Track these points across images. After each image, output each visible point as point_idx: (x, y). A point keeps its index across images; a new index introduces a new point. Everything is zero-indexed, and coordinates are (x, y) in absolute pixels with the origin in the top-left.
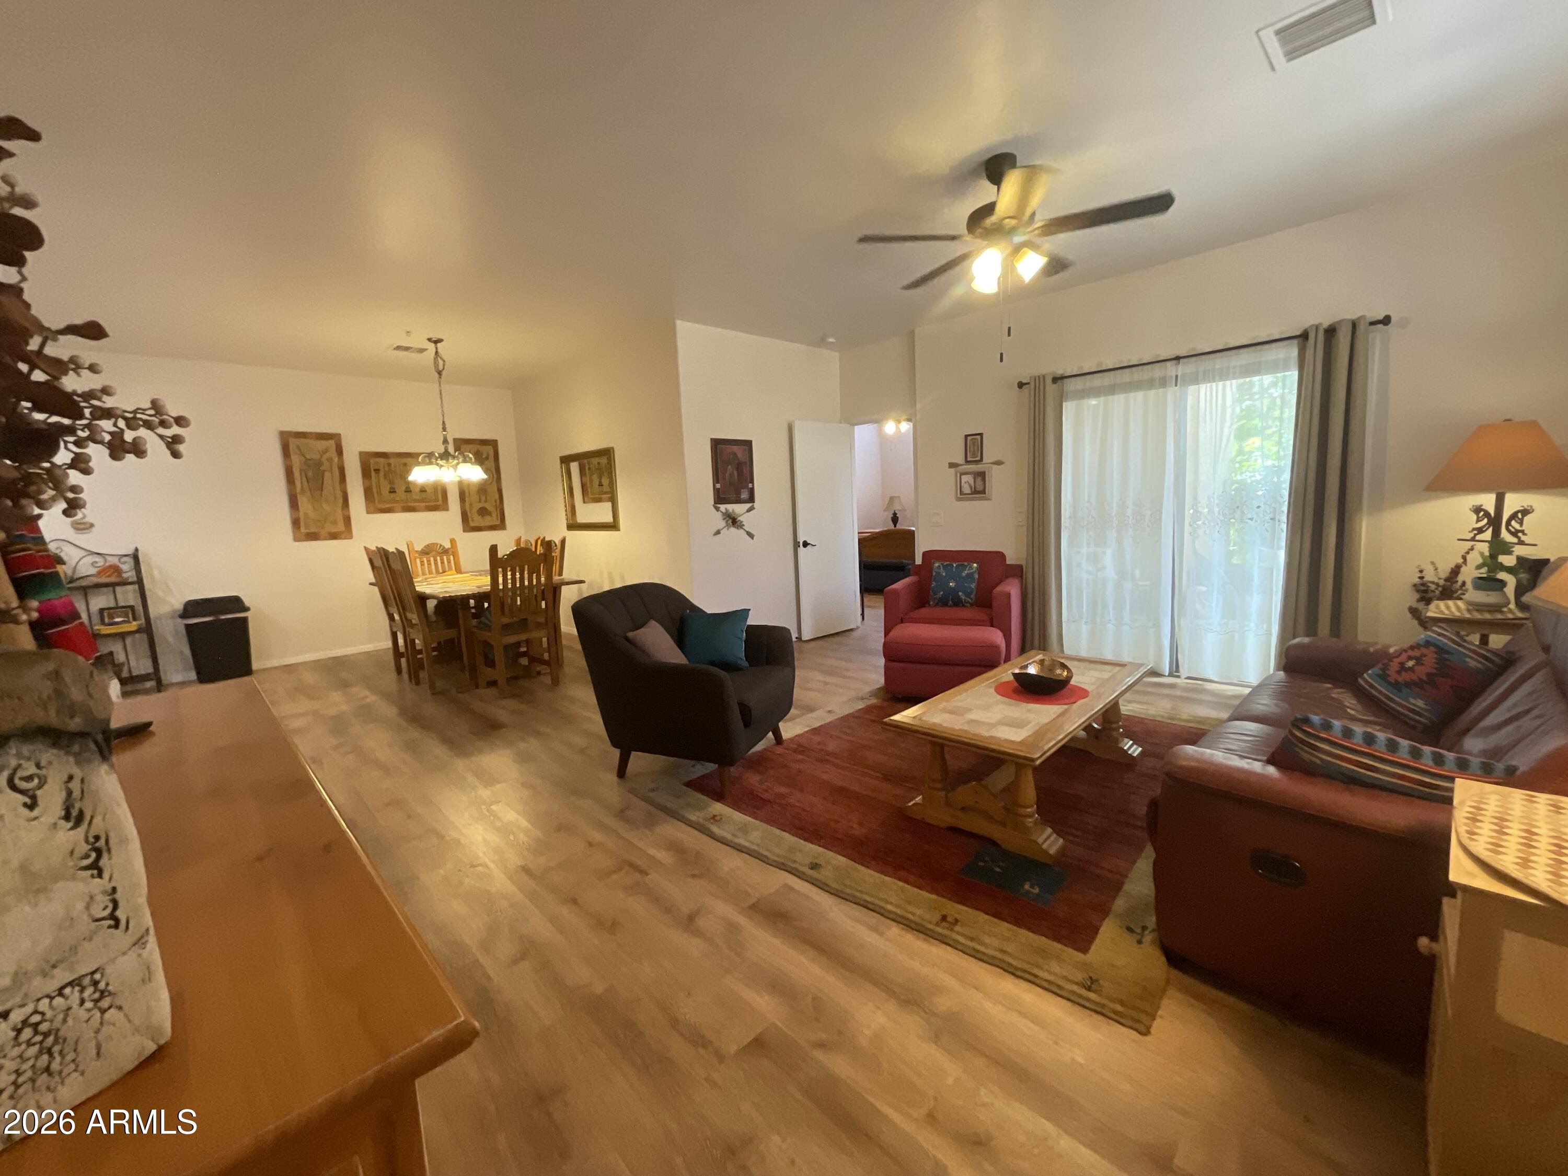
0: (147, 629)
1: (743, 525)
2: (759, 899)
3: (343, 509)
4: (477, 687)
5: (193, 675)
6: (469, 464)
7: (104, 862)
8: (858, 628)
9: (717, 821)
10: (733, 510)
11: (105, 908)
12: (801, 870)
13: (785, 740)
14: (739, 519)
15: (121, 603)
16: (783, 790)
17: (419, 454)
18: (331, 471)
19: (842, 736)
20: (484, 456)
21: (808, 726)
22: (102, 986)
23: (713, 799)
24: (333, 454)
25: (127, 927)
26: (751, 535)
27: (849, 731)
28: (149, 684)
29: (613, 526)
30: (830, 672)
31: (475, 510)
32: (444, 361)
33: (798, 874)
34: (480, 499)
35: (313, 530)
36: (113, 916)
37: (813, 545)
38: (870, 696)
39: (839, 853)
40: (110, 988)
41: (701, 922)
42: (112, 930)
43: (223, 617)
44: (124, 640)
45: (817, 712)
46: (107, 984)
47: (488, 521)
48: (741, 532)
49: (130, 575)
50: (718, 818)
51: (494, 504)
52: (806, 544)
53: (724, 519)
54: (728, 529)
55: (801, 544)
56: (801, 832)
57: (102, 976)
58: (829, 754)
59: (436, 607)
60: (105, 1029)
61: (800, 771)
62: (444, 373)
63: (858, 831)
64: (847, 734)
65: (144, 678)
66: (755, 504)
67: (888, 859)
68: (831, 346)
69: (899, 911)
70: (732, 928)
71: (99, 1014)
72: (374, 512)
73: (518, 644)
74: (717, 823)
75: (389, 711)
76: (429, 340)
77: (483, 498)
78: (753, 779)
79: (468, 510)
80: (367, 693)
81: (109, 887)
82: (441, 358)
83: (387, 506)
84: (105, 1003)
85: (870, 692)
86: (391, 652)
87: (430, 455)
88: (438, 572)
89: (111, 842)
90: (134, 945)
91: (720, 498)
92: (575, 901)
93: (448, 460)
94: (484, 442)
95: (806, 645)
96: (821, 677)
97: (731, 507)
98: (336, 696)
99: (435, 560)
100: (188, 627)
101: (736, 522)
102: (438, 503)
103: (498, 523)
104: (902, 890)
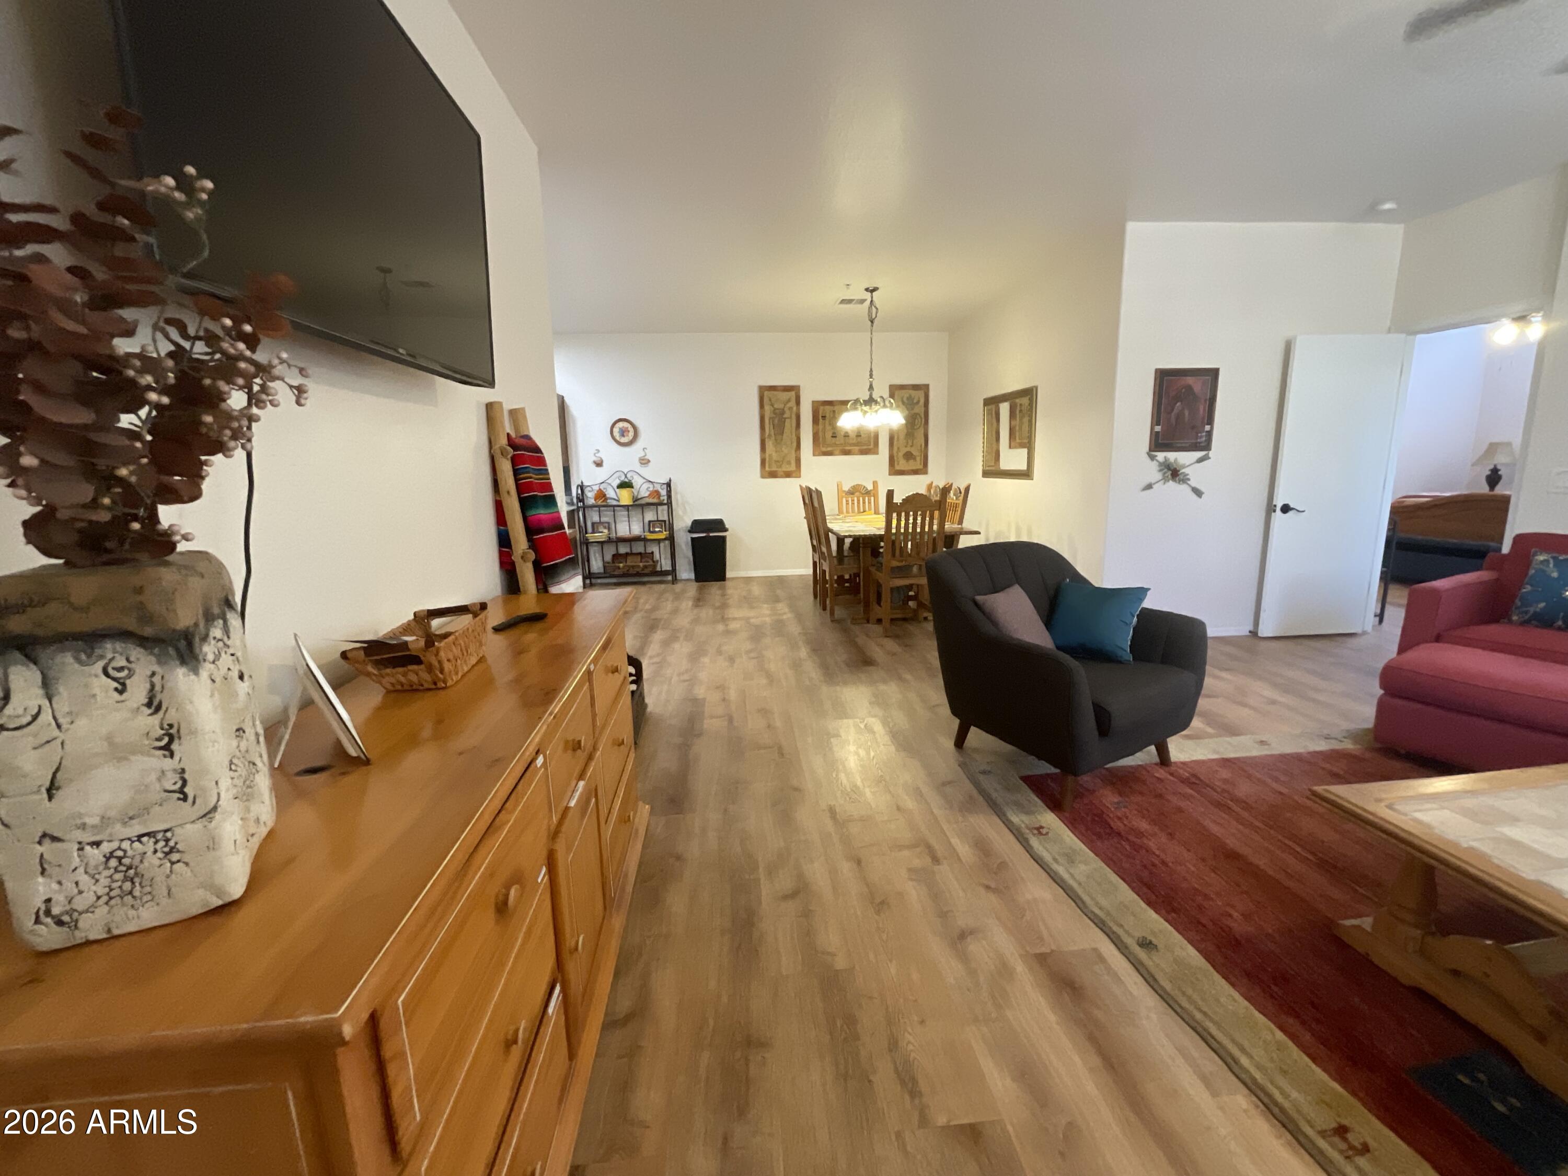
0: (671, 538)
1: (1189, 479)
2: (1052, 951)
3: (796, 451)
4: (868, 622)
5: (692, 576)
6: (888, 410)
7: (174, 747)
8: (1364, 633)
9: (1040, 834)
10: (1176, 460)
11: (175, 784)
12: (1125, 941)
13: (1175, 763)
14: (1183, 471)
15: (660, 519)
16: (1144, 825)
17: (848, 402)
18: (790, 418)
19: (1269, 781)
20: (915, 401)
21: (1215, 752)
22: (172, 843)
23: (1047, 806)
24: (792, 403)
25: (194, 802)
26: (1198, 493)
27: (1282, 778)
28: (670, 578)
29: (1026, 474)
30: (1288, 688)
31: (901, 454)
32: (877, 309)
33: (1120, 946)
34: (907, 443)
35: (774, 469)
36: (181, 791)
37: (1298, 511)
38: (1345, 737)
39: (1191, 942)
40: (177, 846)
41: (974, 947)
42: (181, 802)
43: (711, 535)
44: (659, 544)
45: (1242, 737)
46: (176, 843)
47: (912, 465)
48: (1184, 487)
49: (664, 498)
50: (1044, 831)
51: (919, 448)
52: (1286, 509)
53: (1160, 471)
54: (1164, 483)
55: (1278, 509)
56: (1145, 890)
57: (173, 835)
58: (1237, 800)
59: (852, 543)
60: (173, 876)
61: (1180, 810)
62: (876, 322)
63: (1238, 925)
64: (1276, 780)
65: (666, 573)
66: (1210, 452)
67: (1273, 987)
68: (1388, 217)
69: (1258, 1076)
70: (1004, 970)
71: (169, 865)
72: (819, 455)
73: (910, 587)
74: (1041, 837)
75: (794, 629)
76: (867, 290)
77: (910, 443)
78: (1109, 799)
79: (895, 454)
80: (787, 610)
81: (178, 767)
82: (875, 307)
83: (829, 449)
84: (175, 857)
85: (1348, 731)
86: (812, 578)
87: (857, 401)
88: (859, 512)
89: (182, 731)
90: (201, 818)
91: (1159, 443)
92: (859, 862)
93: (871, 406)
94: (916, 387)
95: (1263, 644)
96: (1269, 692)
97: (1172, 456)
98: (766, 609)
99: (858, 501)
100: (693, 539)
101: (1178, 475)
102: (870, 447)
103: (921, 467)
104: (1280, 1047)
